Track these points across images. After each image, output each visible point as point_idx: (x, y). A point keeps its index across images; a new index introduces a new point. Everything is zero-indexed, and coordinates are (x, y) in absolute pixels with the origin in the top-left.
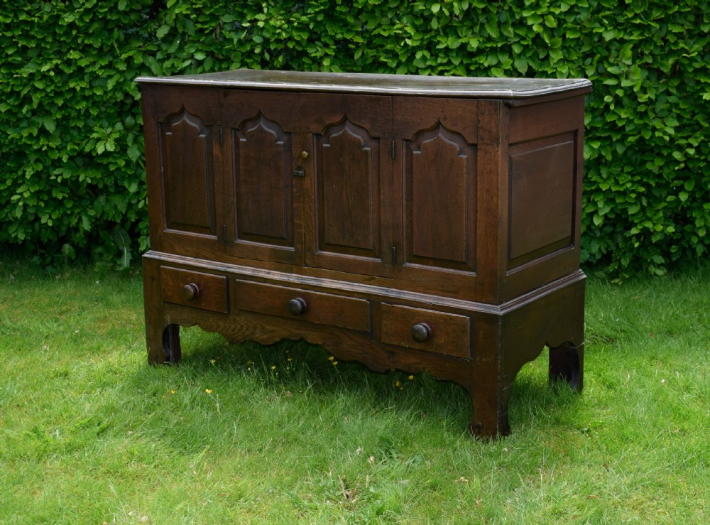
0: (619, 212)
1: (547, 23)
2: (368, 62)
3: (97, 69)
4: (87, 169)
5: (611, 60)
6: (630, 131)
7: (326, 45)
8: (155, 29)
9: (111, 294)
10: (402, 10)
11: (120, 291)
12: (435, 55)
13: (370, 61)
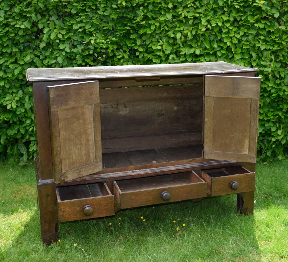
0: (266, 130)
1: (233, 41)
2: (145, 60)
3: (9, 64)
4: (4, 113)
5: (263, 59)
6: (273, 92)
7: (125, 52)
8: (38, 43)
9: (19, 177)
10: (162, 34)
11: (24, 175)
12: (179, 56)
13: (146, 59)
